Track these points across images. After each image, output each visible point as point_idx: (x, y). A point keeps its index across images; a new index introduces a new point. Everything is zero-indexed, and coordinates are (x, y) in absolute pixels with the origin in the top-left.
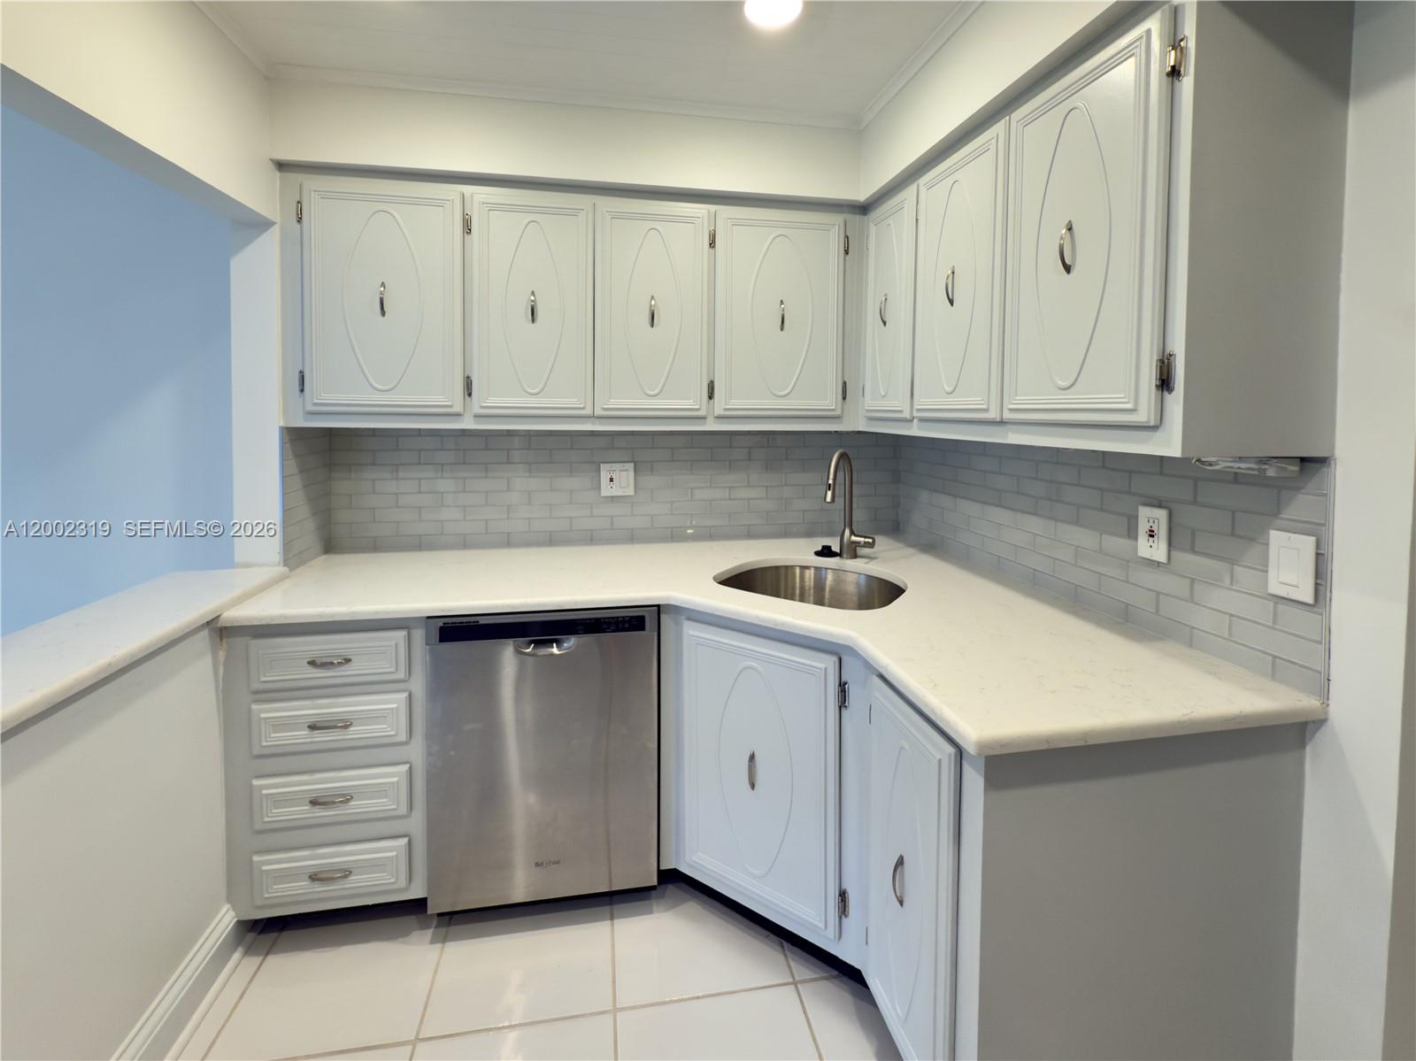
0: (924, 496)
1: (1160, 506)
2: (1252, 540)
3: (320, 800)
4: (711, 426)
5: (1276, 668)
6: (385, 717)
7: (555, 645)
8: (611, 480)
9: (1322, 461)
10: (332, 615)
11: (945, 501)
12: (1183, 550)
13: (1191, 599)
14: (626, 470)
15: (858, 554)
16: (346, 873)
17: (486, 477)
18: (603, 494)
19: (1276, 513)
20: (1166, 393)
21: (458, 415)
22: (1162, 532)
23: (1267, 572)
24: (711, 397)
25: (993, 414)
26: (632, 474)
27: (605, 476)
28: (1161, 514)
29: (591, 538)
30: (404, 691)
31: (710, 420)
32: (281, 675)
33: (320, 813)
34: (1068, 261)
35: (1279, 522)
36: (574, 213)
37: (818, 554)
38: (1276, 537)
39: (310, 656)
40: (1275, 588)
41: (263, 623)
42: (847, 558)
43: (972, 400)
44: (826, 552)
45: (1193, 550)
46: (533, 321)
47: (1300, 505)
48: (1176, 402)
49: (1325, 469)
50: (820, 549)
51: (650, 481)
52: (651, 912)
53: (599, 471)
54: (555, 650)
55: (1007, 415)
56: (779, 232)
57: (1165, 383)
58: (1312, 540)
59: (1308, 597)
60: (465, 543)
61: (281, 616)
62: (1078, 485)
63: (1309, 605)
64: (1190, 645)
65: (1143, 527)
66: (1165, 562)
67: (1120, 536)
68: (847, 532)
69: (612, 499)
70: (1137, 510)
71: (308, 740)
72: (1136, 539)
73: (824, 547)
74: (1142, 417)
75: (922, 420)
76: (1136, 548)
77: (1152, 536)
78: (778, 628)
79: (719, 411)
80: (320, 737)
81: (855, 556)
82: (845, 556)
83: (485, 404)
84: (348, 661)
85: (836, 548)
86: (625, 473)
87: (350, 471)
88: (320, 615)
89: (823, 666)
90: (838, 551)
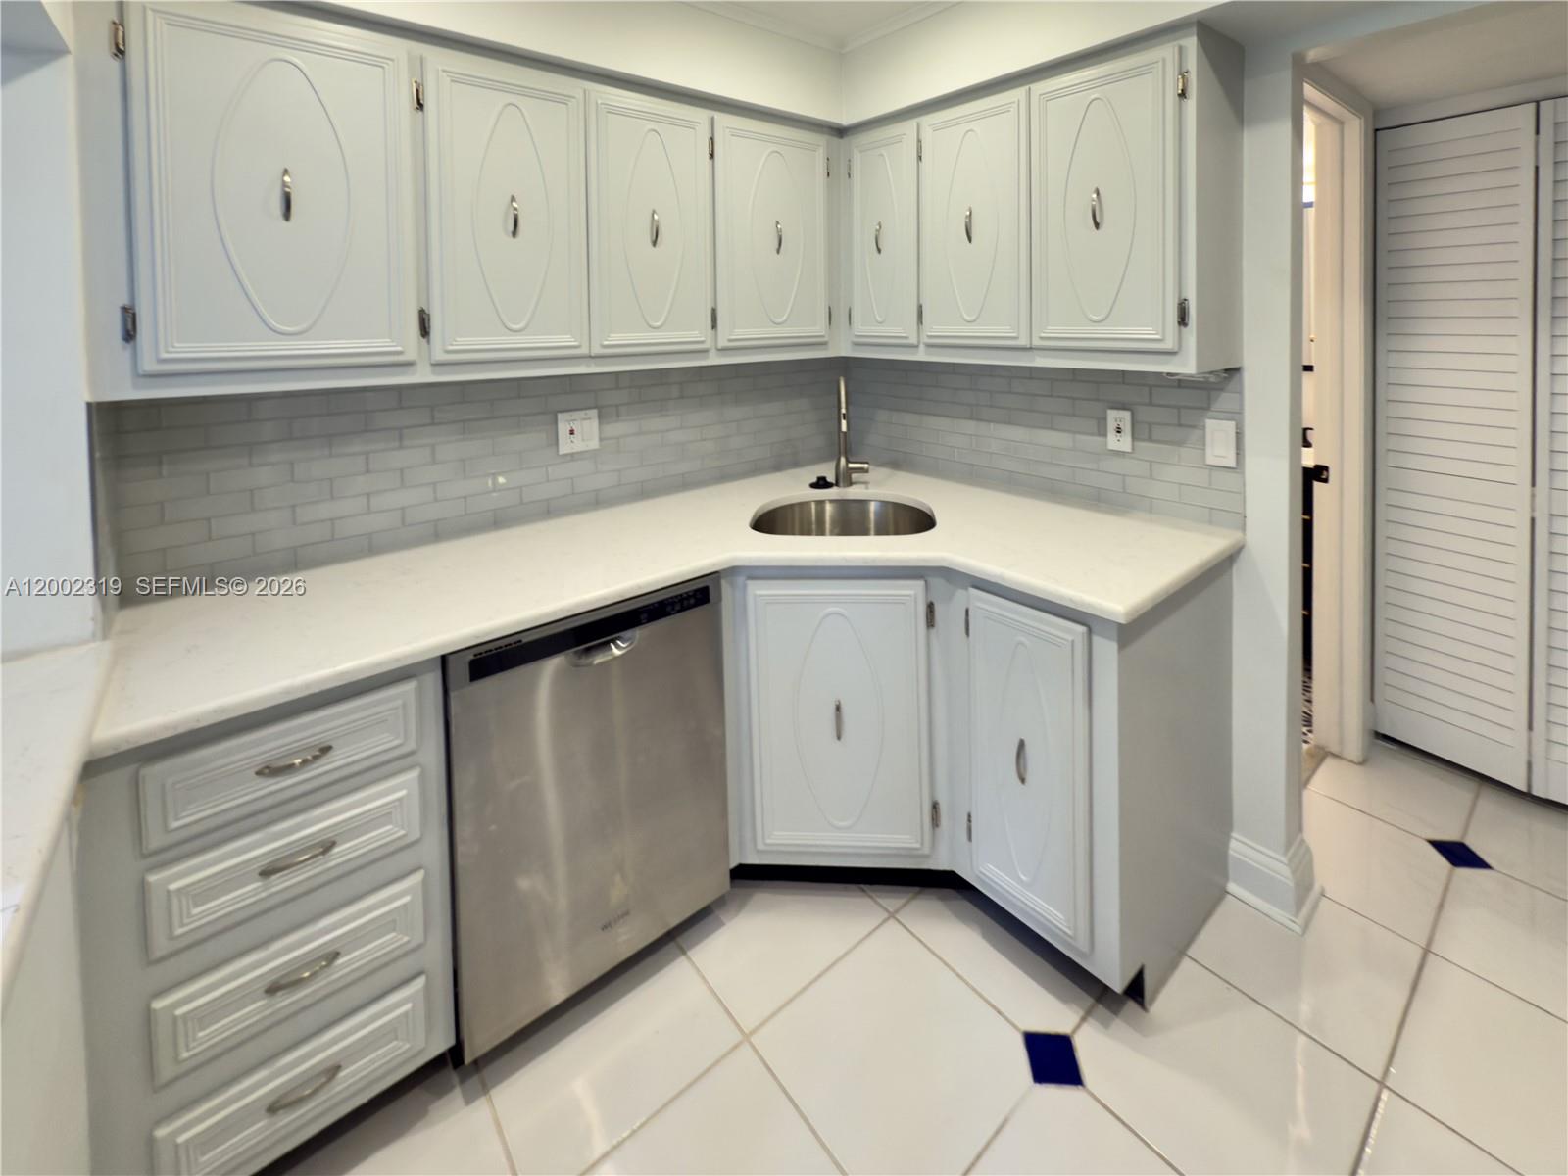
0: (882, 416)
1: (1124, 408)
2: (1193, 427)
3: (283, 982)
4: (714, 359)
5: (1212, 517)
6: (390, 813)
7: (612, 645)
8: (572, 432)
9: (1237, 370)
10: (307, 686)
11: (909, 419)
12: (1144, 440)
13: (1151, 477)
14: (589, 419)
15: (853, 480)
16: (333, 1071)
17: (401, 447)
18: (562, 451)
19: (1208, 408)
20: (1182, 328)
21: (409, 364)
22: (1127, 427)
23: (1204, 449)
24: (714, 326)
25: (1023, 342)
26: (595, 423)
27: (563, 428)
28: (1126, 415)
29: (549, 510)
30: (411, 768)
31: (713, 353)
32: (210, 808)
33: (285, 1001)
34: (1098, 220)
35: (1210, 413)
36: (563, 99)
37: (814, 486)
38: (1210, 424)
39: (260, 761)
40: (1211, 460)
41: (181, 730)
42: (844, 487)
43: (999, 329)
44: (821, 483)
45: (1150, 439)
46: (514, 234)
47: (1224, 401)
48: (1191, 334)
49: (1238, 376)
50: (815, 480)
51: (616, 429)
52: (722, 924)
53: (555, 422)
54: (617, 652)
55: (1036, 342)
56: (774, 148)
57: (1183, 320)
58: (1232, 424)
59: (1232, 463)
60: (371, 546)
61: (215, 711)
62: (1051, 396)
63: (1233, 469)
64: (1151, 510)
65: (1111, 426)
66: (1130, 450)
67: (1092, 434)
68: (843, 460)
69: (573, 457)
70: (1106, 412)
71: (263, 894)
72: (1105, 435)
73: (820, 479)
74: (1169, 345)
75: (929, 346)
76: (1106, 444)
77: (1119, 432)
78: (869, 565)
79: (723, 343)
80: (280, 883)
81: (850, 483)
82: (841, 484)
83: (451, 348)
84: (326, 750)
85: (831, 479)
86: (588, 422)
87: (160, 463)
88: (287, 691)
89: (912, 592)
90: (834, 482)
